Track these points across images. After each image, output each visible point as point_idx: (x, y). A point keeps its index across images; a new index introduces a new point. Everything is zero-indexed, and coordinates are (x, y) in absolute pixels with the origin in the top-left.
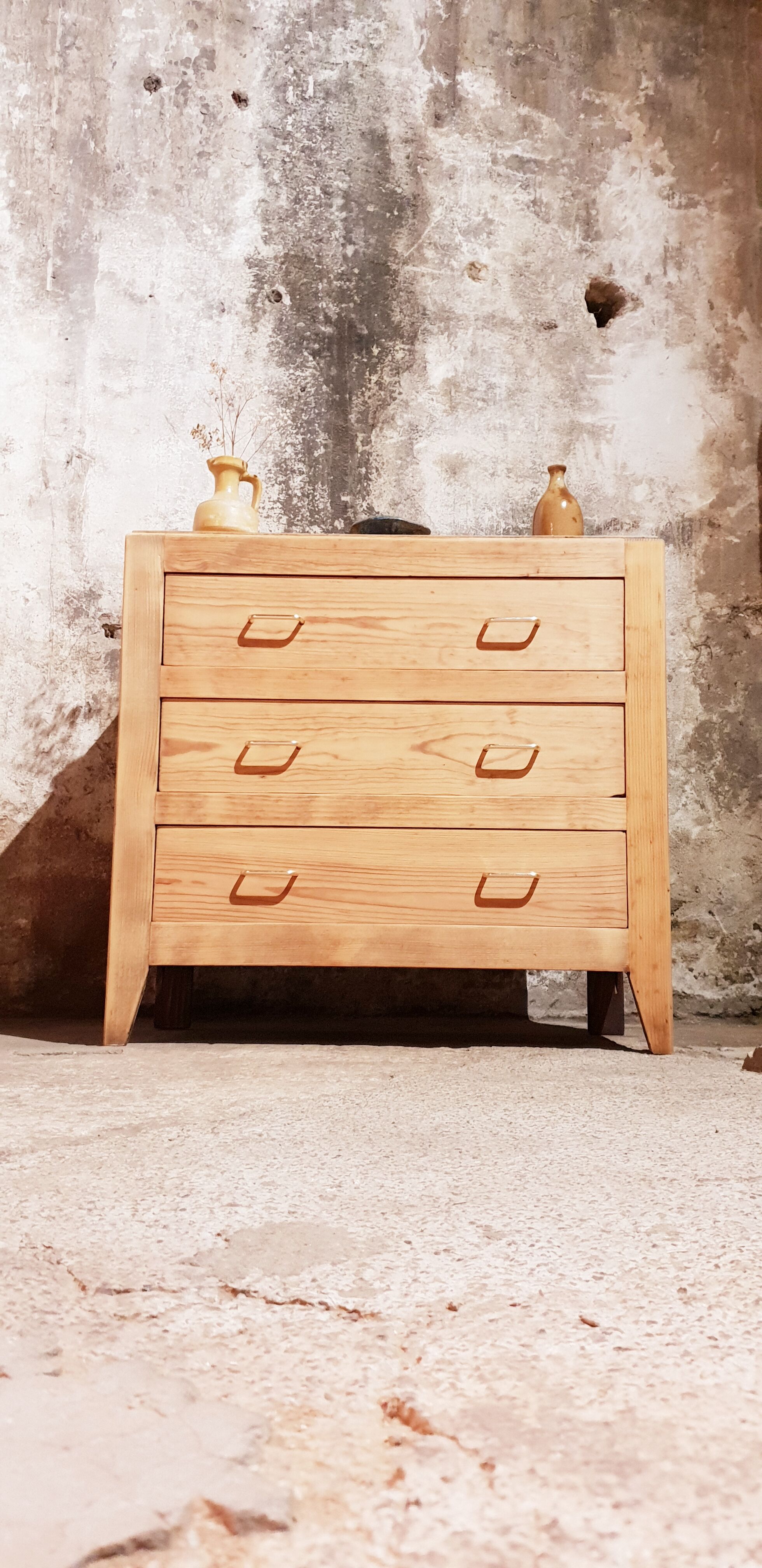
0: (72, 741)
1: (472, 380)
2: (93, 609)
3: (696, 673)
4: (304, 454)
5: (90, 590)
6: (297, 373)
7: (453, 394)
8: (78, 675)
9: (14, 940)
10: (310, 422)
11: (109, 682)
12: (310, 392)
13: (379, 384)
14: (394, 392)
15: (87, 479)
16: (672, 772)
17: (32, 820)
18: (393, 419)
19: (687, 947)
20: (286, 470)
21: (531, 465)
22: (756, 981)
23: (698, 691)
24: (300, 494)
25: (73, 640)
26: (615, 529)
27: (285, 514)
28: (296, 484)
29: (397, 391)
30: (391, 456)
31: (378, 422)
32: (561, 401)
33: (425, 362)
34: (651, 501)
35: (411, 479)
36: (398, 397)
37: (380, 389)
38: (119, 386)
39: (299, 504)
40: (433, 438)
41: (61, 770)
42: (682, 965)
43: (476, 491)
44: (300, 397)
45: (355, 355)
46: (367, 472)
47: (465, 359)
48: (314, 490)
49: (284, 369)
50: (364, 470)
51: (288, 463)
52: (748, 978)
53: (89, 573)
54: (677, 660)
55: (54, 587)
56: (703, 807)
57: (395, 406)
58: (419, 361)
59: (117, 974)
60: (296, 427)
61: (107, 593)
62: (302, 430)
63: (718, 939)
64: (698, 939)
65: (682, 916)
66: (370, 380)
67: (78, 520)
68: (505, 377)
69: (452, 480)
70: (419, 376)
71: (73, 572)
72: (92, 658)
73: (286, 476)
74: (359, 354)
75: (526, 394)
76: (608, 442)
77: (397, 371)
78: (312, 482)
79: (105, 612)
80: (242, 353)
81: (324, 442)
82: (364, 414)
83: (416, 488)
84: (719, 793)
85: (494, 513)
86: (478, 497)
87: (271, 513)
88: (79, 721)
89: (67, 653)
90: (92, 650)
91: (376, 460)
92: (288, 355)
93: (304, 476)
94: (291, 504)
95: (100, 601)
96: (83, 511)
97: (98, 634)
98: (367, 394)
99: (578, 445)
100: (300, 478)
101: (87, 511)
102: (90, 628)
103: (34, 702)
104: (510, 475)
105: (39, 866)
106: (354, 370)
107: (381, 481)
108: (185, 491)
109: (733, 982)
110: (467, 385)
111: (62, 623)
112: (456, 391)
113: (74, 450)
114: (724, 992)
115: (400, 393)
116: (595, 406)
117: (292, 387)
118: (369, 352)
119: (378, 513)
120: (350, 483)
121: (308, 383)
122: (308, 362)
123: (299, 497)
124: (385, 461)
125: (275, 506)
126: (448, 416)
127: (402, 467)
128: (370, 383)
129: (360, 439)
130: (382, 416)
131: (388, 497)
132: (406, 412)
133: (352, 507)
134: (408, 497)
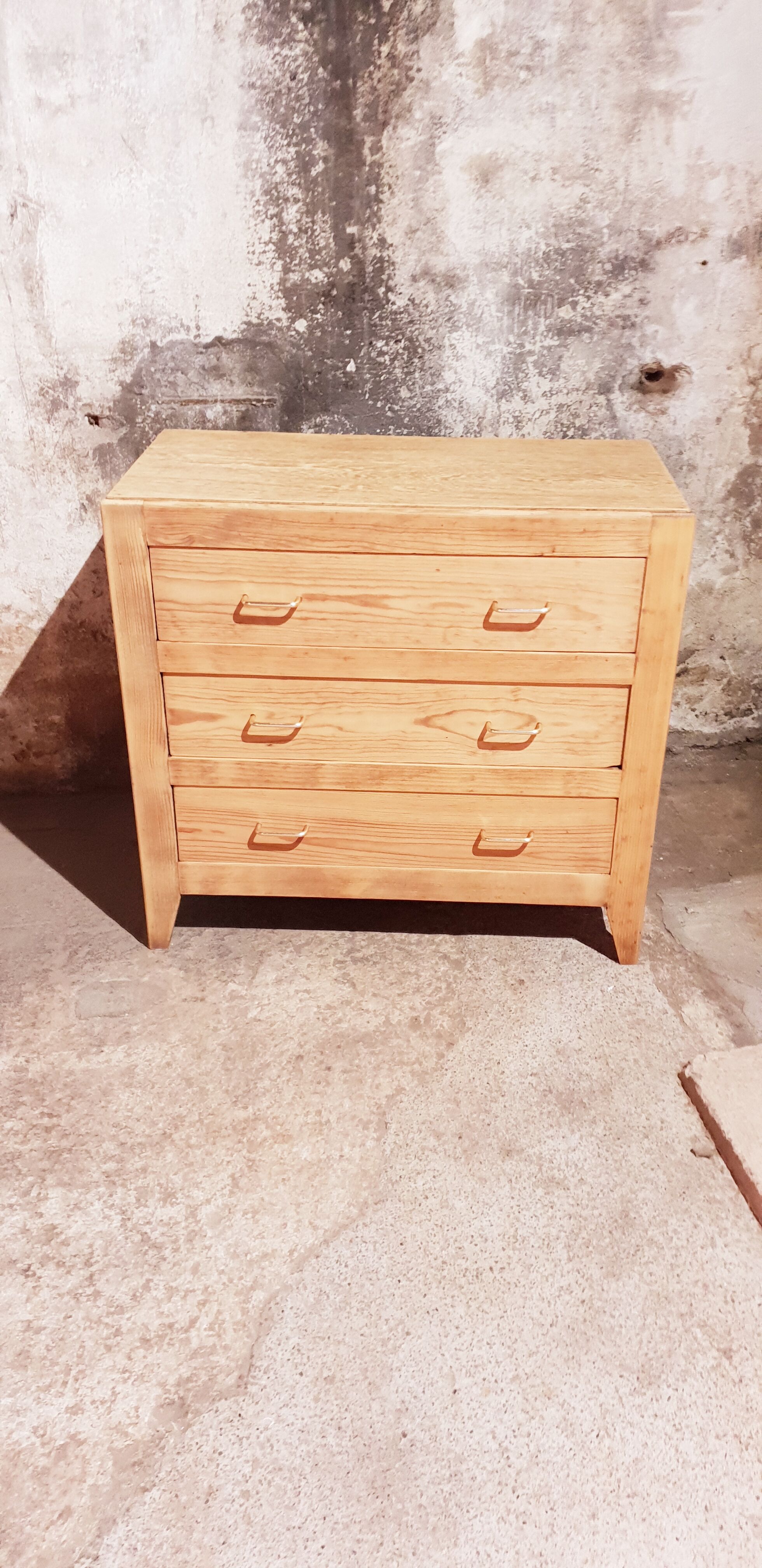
1: (514, 38)
2: (72, 399)
3: (748, 411)
4: (299, 173)
5: (66, 377)
7: (488, 62)
8: (68, 475)
10: (304, 127)
12: (302, 79)
13: (391, 57)
14: (411, 68)
15: (39, 236)
16: (706, 523)
18: (410, 111)
19: (692, 691)
20: (278, 198)
21: (582, 160)
22: (755, 715)
23: (748, 432)
24: (295, 230)
25: (56, 437)
26: (679, 242)
27: (279, 258)
28: (291, 217)
29: (416, 67)
31: (391, 118)
32: (629, 60)
33: (453, 15)
34: (727, 198)
35: (433, 195)
36: (416, 76)
38: (57, 96)
39: (296, 244)
40: (460, 133)
42: (685, 706)
43: (512, 203)
44: (289, 89)
45: (359, 13)
46: (377, 192)
48: (313, 222)
49: (266, 47)
50: (373, 189)
51: (280, 188)
52: (748, 712)
53: (61, 358)
54: (730, 399)
55: (24, 379)
56: (732, 555)
57: (412, 91)
58: (444, 16)
60: (287, 136)
61: (83, 379)
62: (294, 140)
63: (725, 681)
64: (706, 682)
65: (691, 663)
66: (380, 53)
67: (38, 292)
68: (559, 28)
69: (483, 191)
70: (444, 39)
71: (42, 357)
72: (79, 456)
73: (278, 206)
74: (365, 12)
75: (584, 53)
76: (684, 116)
77: (415, 34)
78: (310, 212)
79: (85, 401)
80: (210, 26)
81: (322, 154)
82: (372, 106)
83: (437, 207)
84: (752, 541)
85: (532, 232)
86: (514, 212)
87: (263, 258)
89: (51, 452)
90: (78, 447)
91: (388, 173)
92: (270, 24)
93: (300, 204)
94: (286, 244)
95: (78, 389)
96: (41, 278)
97: (83, 427)
98: (377, 75)
99: (645, 127)
100: (295, 207)
101: (46, 278)
102: (72, 421)
104: (556, 177)
106: (358, 39)
107: (395, 201)
108: (157, 241)
109: (732, 717)
110: (506, 46)
111: (40, 419)
112: (492, 58)
113: (16, 196)
114: (722, 726)
116: (674, 60)
117: (278, 74)
118: (379, 7)
119: (391, 245)
120: (357, 208)
121: (299, 66)
122: (297, 32)
123: (295, 234)
124: (399, 173)
125: (267, 249)
126: (480, 97)
127: (421, 180)
128: (380, 57)
129: (368, 144)
130: (395, 109)
131: (403, 224)
132: (427, 99)
133: (360, 241)
134: (428, 221)
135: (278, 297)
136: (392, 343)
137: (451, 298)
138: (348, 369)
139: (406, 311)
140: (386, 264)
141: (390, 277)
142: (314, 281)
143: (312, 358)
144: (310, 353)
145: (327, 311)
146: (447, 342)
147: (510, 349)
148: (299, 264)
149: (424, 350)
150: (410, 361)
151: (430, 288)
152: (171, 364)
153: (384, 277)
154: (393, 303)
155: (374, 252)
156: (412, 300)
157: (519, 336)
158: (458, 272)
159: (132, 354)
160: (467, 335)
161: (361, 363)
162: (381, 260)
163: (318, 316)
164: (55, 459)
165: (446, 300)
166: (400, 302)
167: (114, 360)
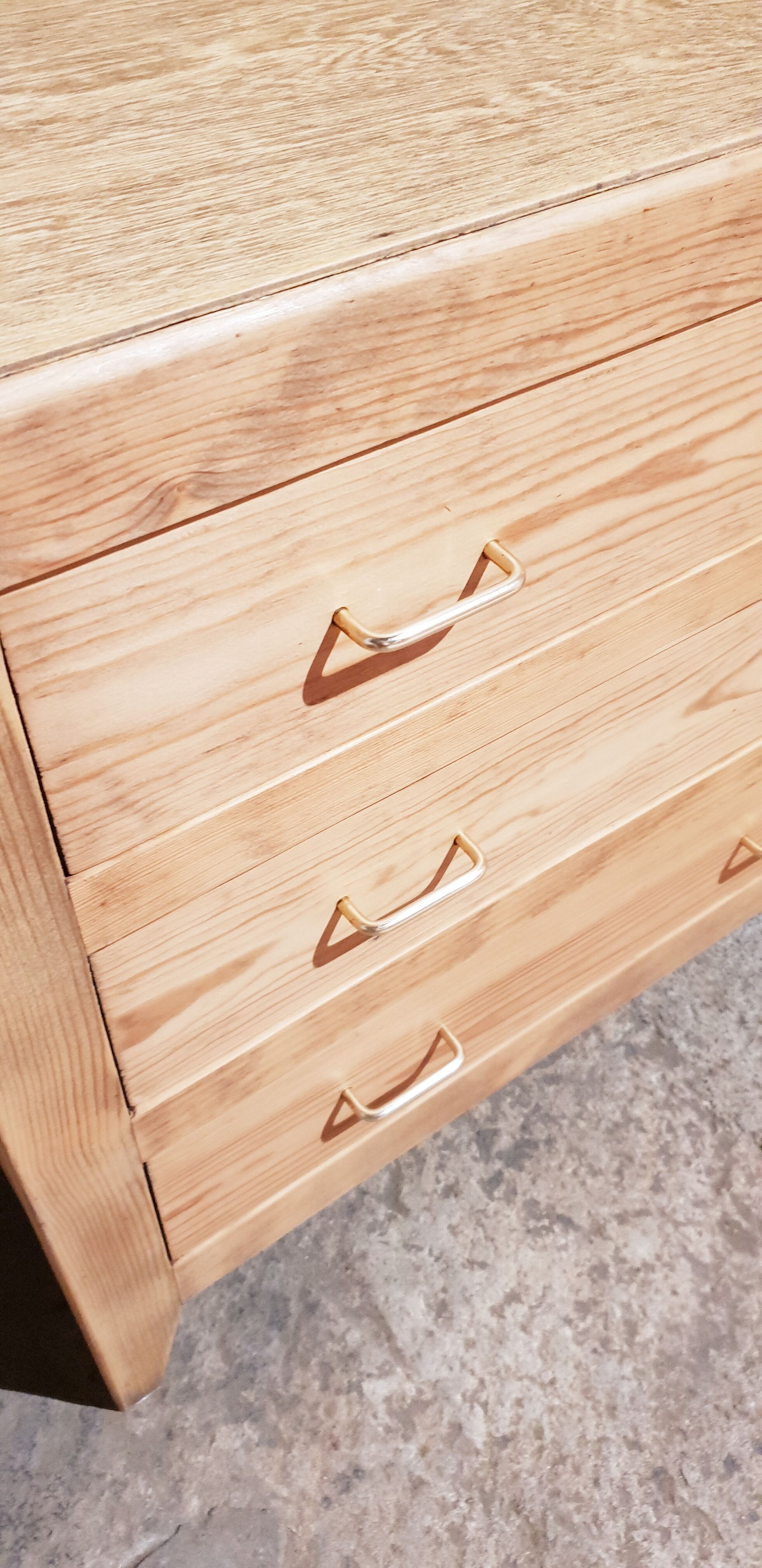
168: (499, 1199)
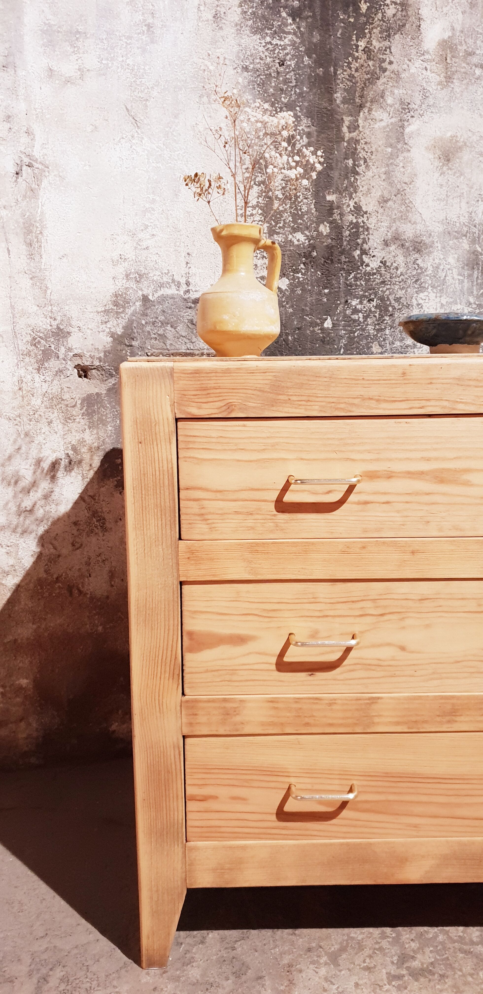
0: (55, 496)
1: (470, 41)
2: (63, 350)
5: (58, 328)
6: (275, 42)
7: (448, 61)
8: (54, 425)
9: (18, 699)
11: (87, 430)
12: (290, 65)
13: (367, 51)
14: (384, 61)
15: (41, 193)
17: (22, 581)
18: (382, 97)
24: (281, 196)
25: (45, 386)
28: (277, 184)
29: (388, 60)
30: (380, 143)
31: (366, 102)
35: (402, 170)
36: (388, 67)
37: (369, 58)
38: (68, 68)
39: (281, 208)
40: (425, 118)
41: (46, 527)
43: (469, 180)
44: (278, 73)
45: (340, 13)
46: (354, 165)
47: (464, 13)
49: (259, 36)
50: (350, 162)
53: (55, 308)
55: (17, 328)
57: (385, 80)
58: (412, 19)
59: (151, 898)
61: (76, 330)
66: (357, 46)
67: (37, 245)
69: (445, 168)
70: (412, 38)
71: (36, 308)
72: (67, 406)
74: (345, 12)
77: (388, 33)
79: (76, 352)
80: (210, 17)
81: (306, 130)
82: (350, 91)
83: (407, 180)
86: (472, 188)
88: (60, 474)
89: (39, 402)
90: (66, 396)
91: (364, 149)
92: (263, 16)
94: (272, 209)
95: (70, 339)
96: (41, 233)
97: (71, 377)
98: (354, 65)
101: (45, 233)
102: (61, 371)
103: (10, 458)
105: (35, 626)
106: (338, 35)
107: (369, 174)
108: (153, 201)
110: (464, 47)
111: (30, 368)
112: (453, 57)
113: (23, 156)
115: (391, 63)
117: (269, 60)
118: (357, 9)
119: (366, 213)
120: (336, 179)
121: (287, 54)
122: (286, 25)
123: (280, 199)
124: (373, 150)
125: (254, 212)
126: (442, 89)
127: (391, 156)
128: (357, 51)
129: (347, 123)
130: (370, 94)
131: (376, 194)
132: (397, 87)
133: (338, 207)
134: (399, 192)
135: (264, 257)
136: (365, 302)
137: (417, 262)
138: (326, 325)
139: (378, 272)
140: (361, 229)
141: (364, 241)
142: (296, 243)
143: (292, 314)
144: (291, 310)
145: (307, 270)
146: (414, 302)
147: (470, 309)
148: (283, 227)
149: (394, 308)
150: (381, 320)
151: (400, 252)
152: (162, 318)
153: (359, 241)
154: (367, 265)
155: (351, 218)
156: (384, 263)
157: (478, 297)
158: (424, 238)
159: (124, 307)
160: (432, 296)
161: (337, 320)
162: (357, 225)
163: (300, 275)
164: (43, 409)
165: (414, 263)
166: (374, 264)
167: (107, 312)
168: (394, 986)
